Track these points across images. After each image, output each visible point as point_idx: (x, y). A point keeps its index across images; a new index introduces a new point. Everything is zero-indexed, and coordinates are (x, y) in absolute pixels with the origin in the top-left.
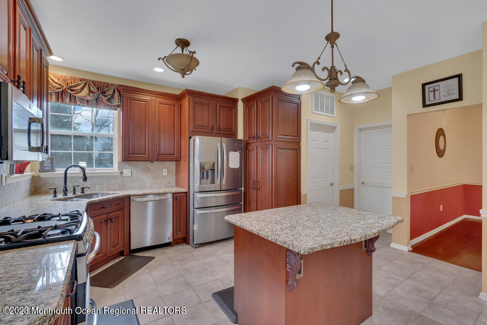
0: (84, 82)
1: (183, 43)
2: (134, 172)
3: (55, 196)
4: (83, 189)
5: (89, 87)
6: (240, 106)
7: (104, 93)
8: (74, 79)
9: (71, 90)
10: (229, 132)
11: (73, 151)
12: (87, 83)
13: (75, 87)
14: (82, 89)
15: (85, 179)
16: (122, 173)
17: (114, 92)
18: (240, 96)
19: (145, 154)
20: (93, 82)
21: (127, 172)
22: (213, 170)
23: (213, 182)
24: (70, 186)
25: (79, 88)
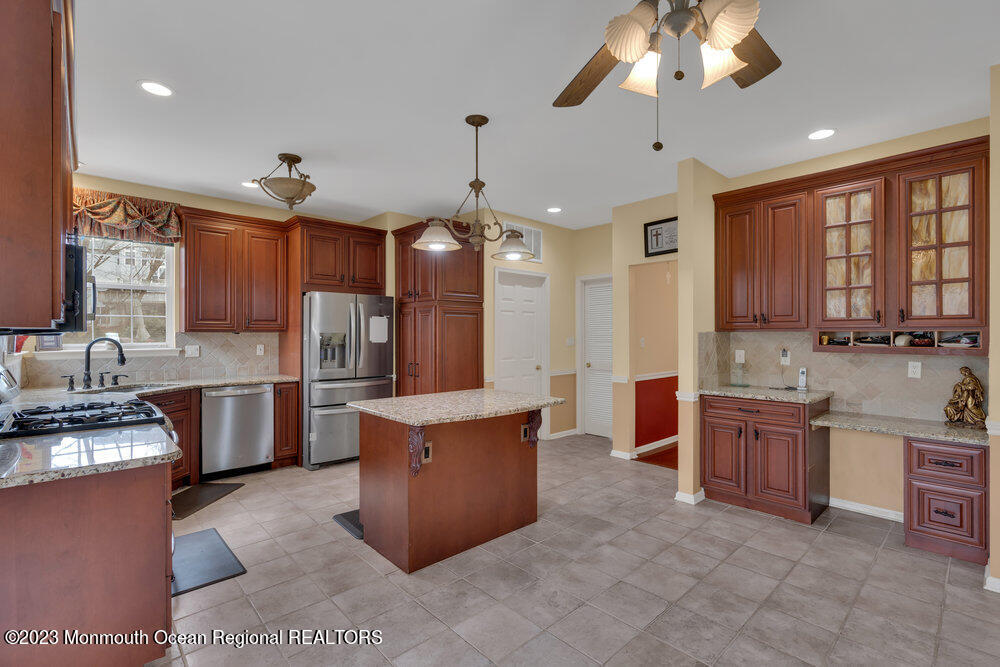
0: (116, 200)
2: (204, 349)
3: (72, 388)
4: (115, 378)
5: (125, 209)
6: (390, 243)
7: (152, 217)
8: (99, 194)
9: (94, 214)
10: (372, 285)
12: (121, 201)
13: (100, 207)
14: (113, 211)
15: (122, 360)
16: (182, 352)
17: (169, 216)
18: (390, 226)
19: (225, 320)
20: (131, 199)
21: (192, 350)
22: (343, 347)
23: (342, 365)
24: (95, 374)
25: (107, 209)
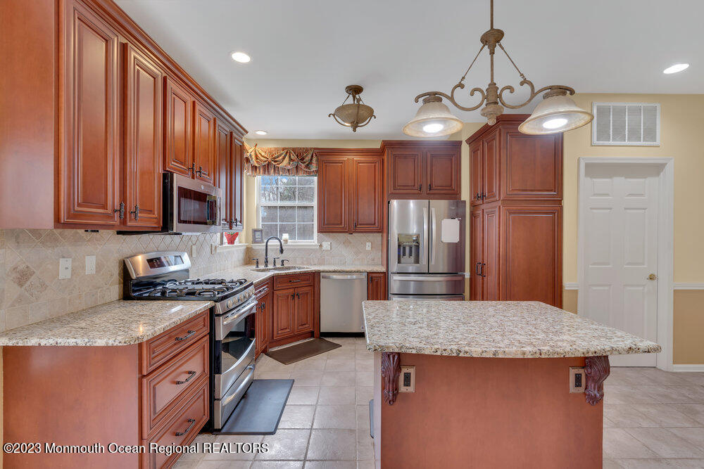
0: (286, 151)
1: (355, 90)
2: (334, 245)
3: (257, 266)
4: (283, 261)
5: (290, 156)
7: (303, 159)
8: (277, 149)
9: (275, 162)
11: (279, 223)
12: (288, 151)
13: (278, 157)
14: (284, 158)
15: (282, 251)
16: (321, 246)
17: (312, 156)
19: (341, 224)
20: (294, 149)
21: (326, 245)
23: (417, 261)
24: (270, 260)
25: (281, 158)
